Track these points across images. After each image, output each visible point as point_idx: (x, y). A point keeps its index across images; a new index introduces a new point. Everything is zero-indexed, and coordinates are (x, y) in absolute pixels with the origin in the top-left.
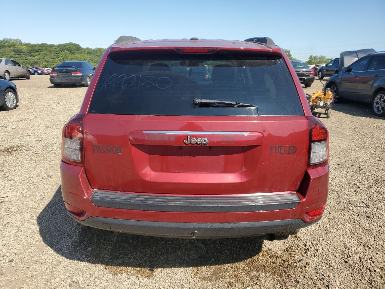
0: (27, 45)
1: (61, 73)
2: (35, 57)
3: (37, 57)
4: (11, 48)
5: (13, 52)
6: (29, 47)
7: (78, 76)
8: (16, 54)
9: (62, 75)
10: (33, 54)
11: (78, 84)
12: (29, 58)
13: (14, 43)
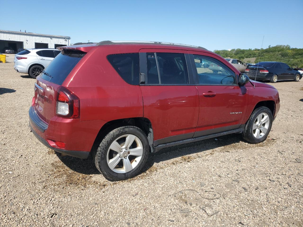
0: (293, 49)
1: (252, 70)
2: (297, 59)
3: (298, 60)
4: (280, 52)
5: (280, 55)
6: (295, 51)
7: (265, 74)
8: (282, 57)
9: (253, 71)
10: (297, 57)
11: (264, 80)
12: (292, 60)
13: (284, 48)
